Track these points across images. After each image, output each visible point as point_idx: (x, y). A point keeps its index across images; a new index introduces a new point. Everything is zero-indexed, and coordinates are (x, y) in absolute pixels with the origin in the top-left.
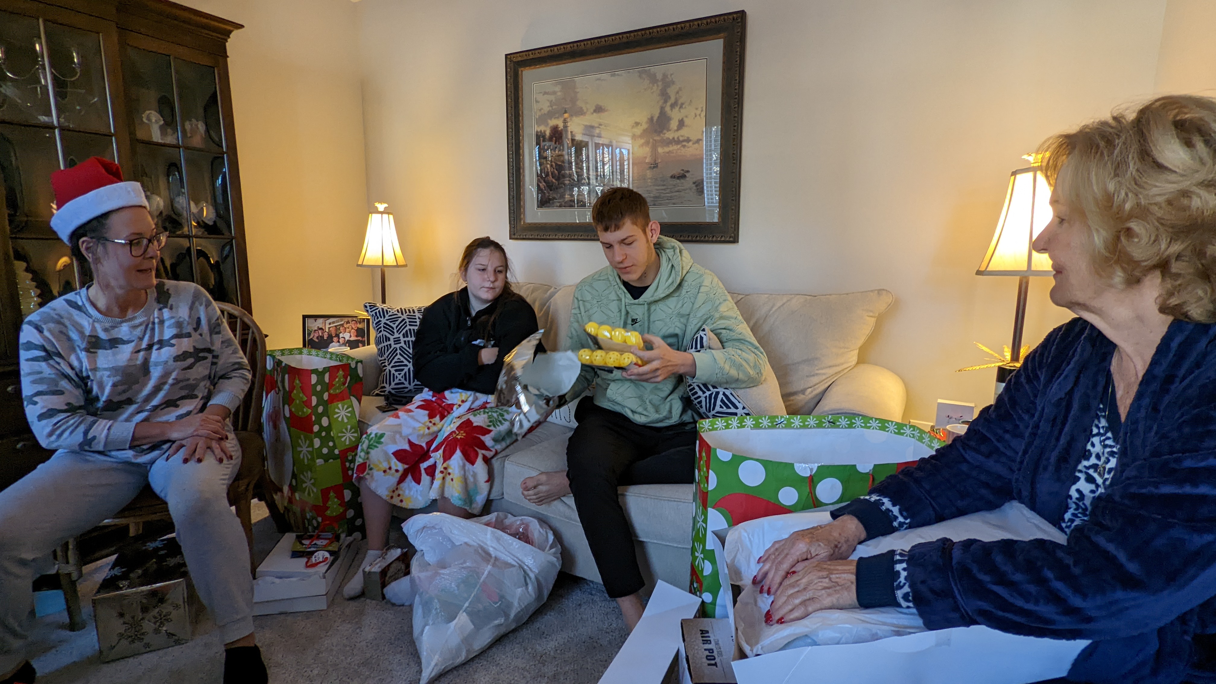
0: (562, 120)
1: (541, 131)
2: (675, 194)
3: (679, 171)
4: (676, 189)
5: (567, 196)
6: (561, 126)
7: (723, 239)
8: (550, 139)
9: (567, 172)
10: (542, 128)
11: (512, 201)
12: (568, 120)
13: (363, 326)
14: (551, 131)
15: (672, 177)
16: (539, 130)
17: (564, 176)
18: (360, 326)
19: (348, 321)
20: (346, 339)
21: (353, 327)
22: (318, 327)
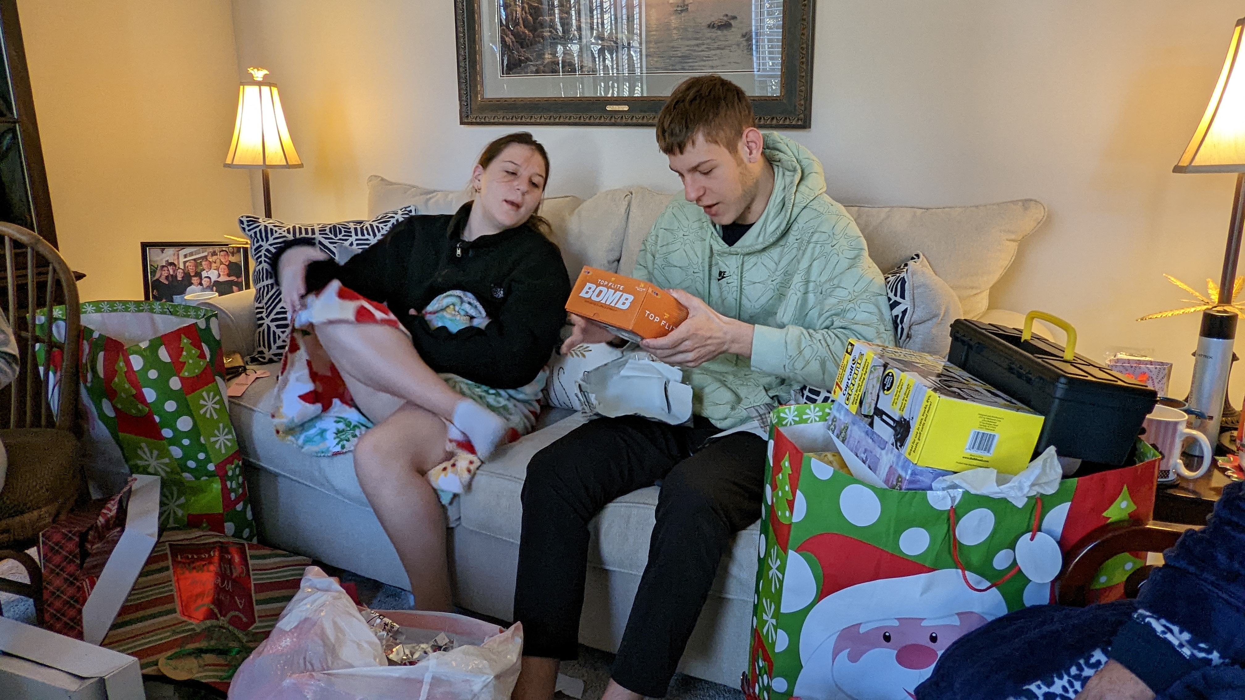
3: (722, 18)
4: (716, 45)
5: (546, 56)
7: (787, 122)
9: (547, 18)
11: (462, 64)
13: (239, 258)
17: (542, 25)
18: (233, 259)
19: (214, 252)
20: (213, 281)
21: (223, 260)
22: (167, 261)
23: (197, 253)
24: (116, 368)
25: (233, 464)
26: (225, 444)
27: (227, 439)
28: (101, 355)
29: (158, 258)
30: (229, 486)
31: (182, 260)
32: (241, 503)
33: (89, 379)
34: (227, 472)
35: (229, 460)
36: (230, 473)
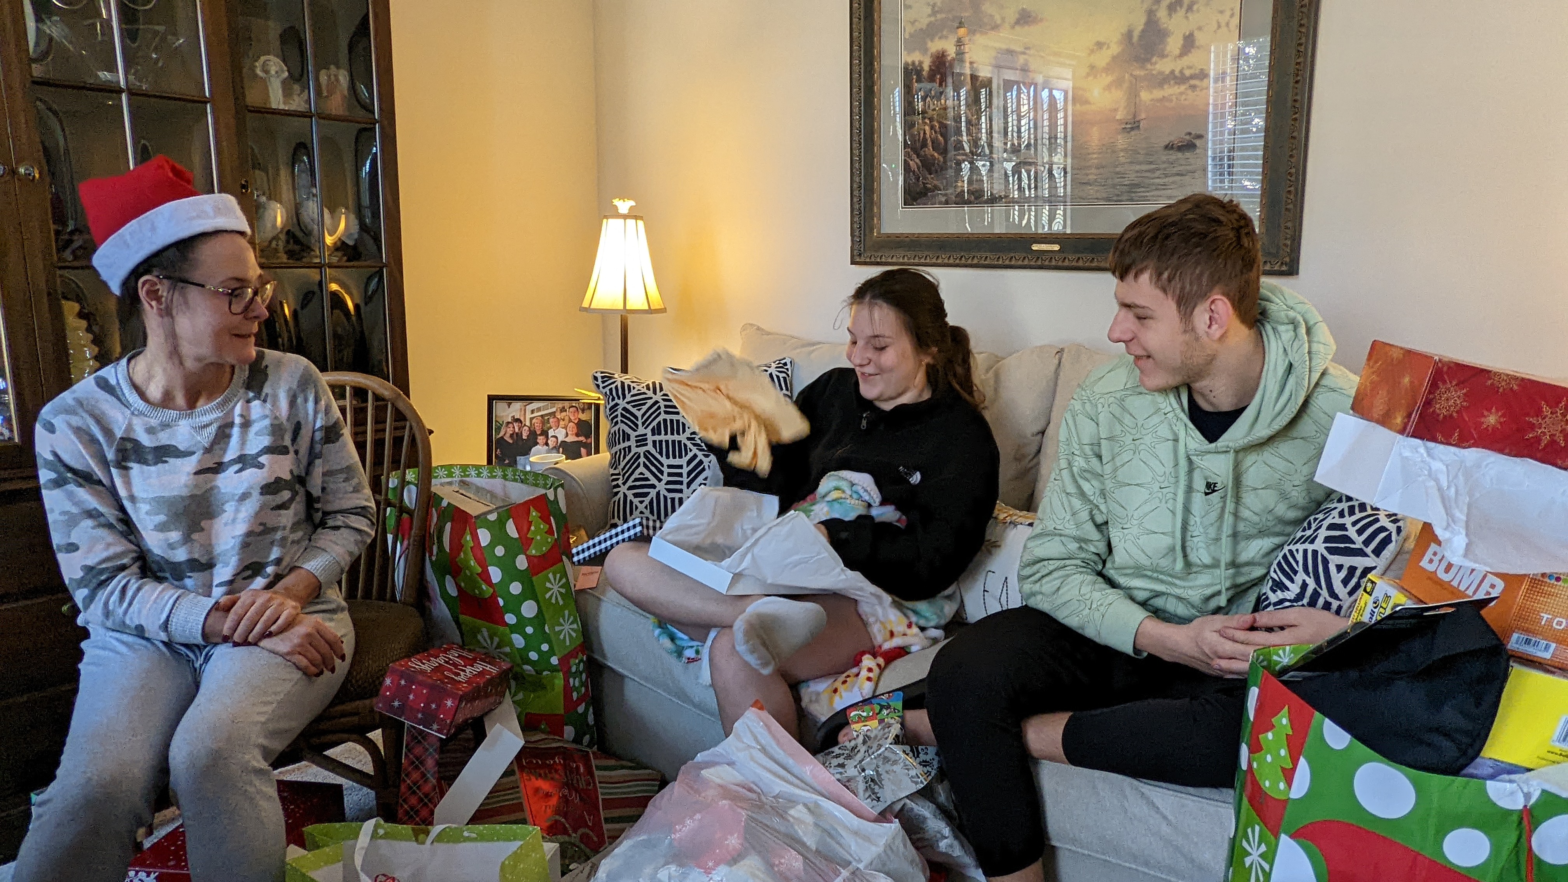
0: (953, 40)
1: (913, 63)
2: (1171, 179)
6: (951, 52)
8: (931, 78)
10: (915, 57)
11: (856, 193)
12: (966, 40)
13: (589, 416)
14: (933, 62)
15: (1166, 147)
16: (910, 60)
18: (583, 417)
19: (564, 408)
20: (560, 440)
21: (572, 418)
22: (513, 417)
23: (545, 408)
24: (462, 541)
25: (576, 658)
26: (570, 634)
27: (572, 629)
28: (448, 526)
29: (504, 412)
30: (572, 684)
31: (529, 415)
32: (584, 704)
33: (435, 552)
34: (570, 668)
35: (572, 654)
36: (574, 669)
